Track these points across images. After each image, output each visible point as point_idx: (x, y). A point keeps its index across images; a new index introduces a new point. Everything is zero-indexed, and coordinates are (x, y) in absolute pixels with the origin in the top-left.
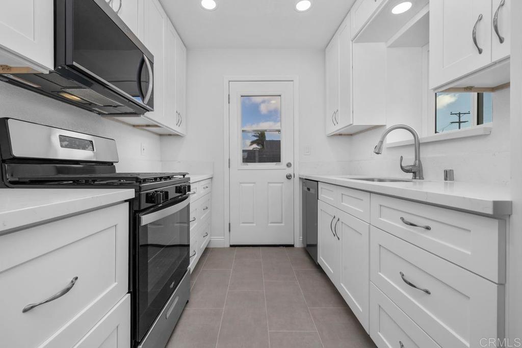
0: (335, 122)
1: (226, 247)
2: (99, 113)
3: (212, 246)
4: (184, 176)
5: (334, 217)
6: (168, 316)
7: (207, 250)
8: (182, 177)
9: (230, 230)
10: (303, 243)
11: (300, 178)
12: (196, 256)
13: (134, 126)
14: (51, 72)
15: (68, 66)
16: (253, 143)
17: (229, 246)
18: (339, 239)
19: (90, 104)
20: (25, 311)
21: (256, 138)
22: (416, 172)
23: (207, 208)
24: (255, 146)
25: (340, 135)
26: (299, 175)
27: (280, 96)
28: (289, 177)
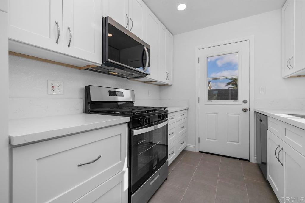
0: (290, 67)
1: (196, 151)
2: (127, 78)
3: (187, 149)
4: (165, 109)
5: (279, 146)
6: (151, 184)
7: (184, 151)
8: (163, 109)
9: (199, 142)
11: (255, 112)
12: (174, 154)
13: (145, 82)
14: (101, 65)
15: (107, 61)
16: (228, 84)
17: (198, 152)
18: (282, 165)
19: (122, 75)
20: (79, 166)
21: (231, 81)
23: (183, 127)
24: (230, 86)
26: (254, 109)
27: (238, 52)
28: (245, 110)
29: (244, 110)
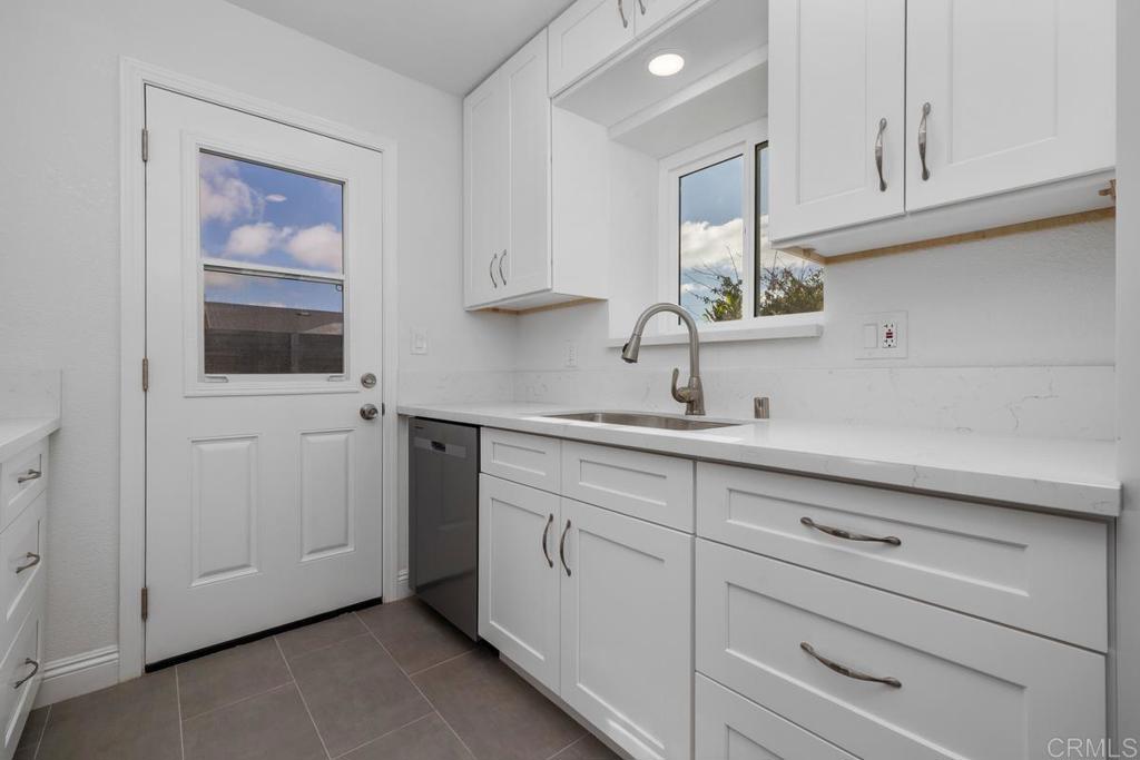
0: (499, 281)
1: (124, 679)
5: (551, 518)
9: (145, 615)
10: (410, 586)
11: (399, 415)
17: (140, 673)
18: (569, 573)
22: (692, 400)
25: (495, 310)
26: (397, 407)
27: (343, 184)
28: (368, 414)
29: (370, 412)
